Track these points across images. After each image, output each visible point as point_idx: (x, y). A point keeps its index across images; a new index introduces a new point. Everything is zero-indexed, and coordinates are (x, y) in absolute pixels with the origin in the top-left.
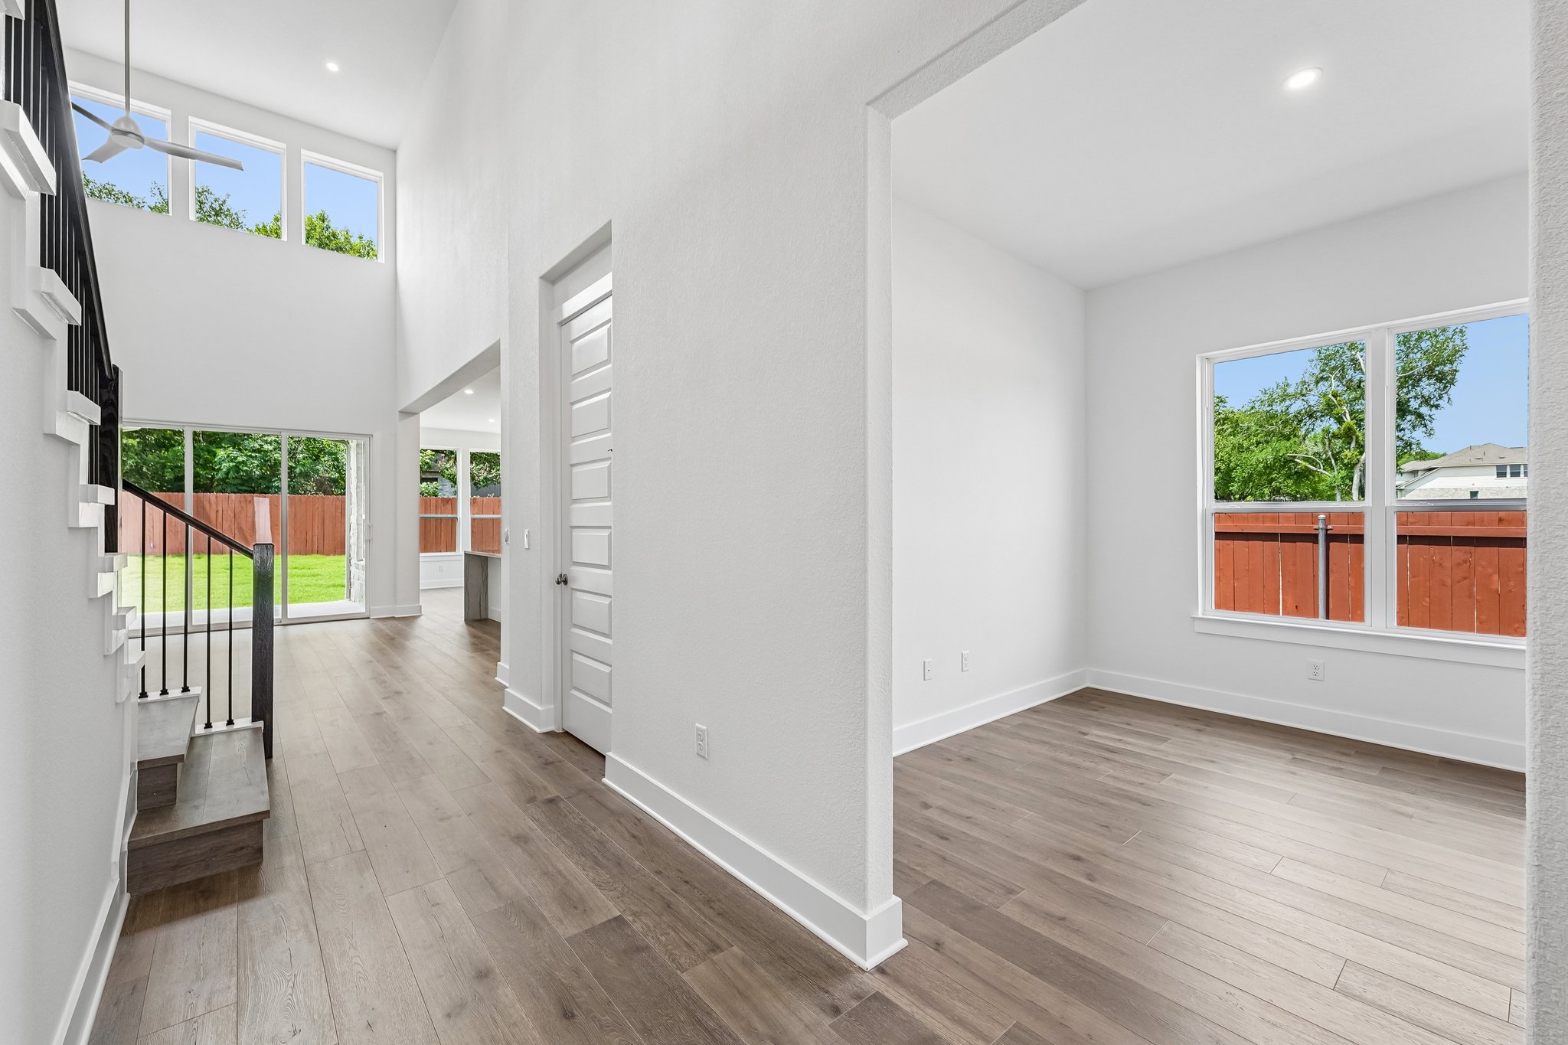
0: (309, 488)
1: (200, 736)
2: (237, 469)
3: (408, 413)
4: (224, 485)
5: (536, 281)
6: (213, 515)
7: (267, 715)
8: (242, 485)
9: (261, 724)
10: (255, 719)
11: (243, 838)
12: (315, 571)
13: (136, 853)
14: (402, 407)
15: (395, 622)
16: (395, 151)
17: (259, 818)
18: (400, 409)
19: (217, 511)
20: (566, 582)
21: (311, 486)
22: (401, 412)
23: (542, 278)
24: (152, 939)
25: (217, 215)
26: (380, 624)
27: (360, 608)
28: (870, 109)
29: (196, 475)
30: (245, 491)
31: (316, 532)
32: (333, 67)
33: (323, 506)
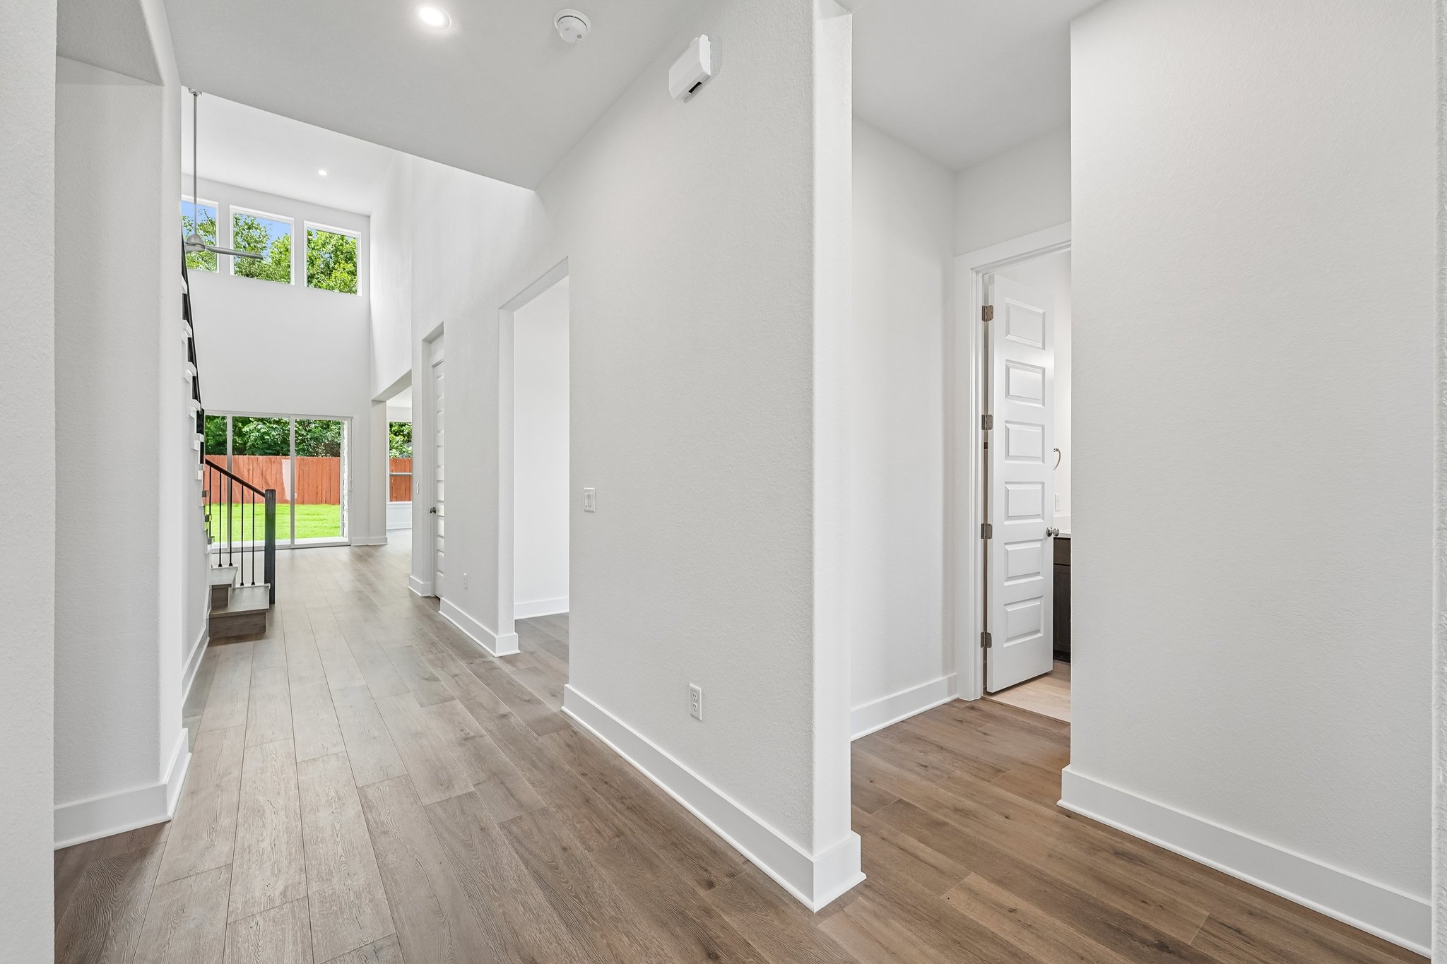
0: (320, 451)
1: (238, 588)
2: (262, 438)
3: (377, 402)
4: (254, 450)
5: (421, 341)
6: (246, 473)
7: (272, 581)
8: (268, 449)
9: (269, 585)
10: (266, 582)
11: (257, 620)
12: (322, 517)
13: (212, 619)
14: (374, 396)
15: (367, 548)
16: (369, 217)
17: (264, 611)
18: (372, 399)
19: (249, 470)
20: (435, 512)
21: (321, 449)
22: (372, 401)
23: (423, 340)
24: (220, 649)
25: (249, 228)
26: (357, 549)
27: (345, 539)
28: (501, 310)
29: (234, 442)
30: (270, 454)
31: (325, 486)
32: (323, 173)
33: (330, 466)
